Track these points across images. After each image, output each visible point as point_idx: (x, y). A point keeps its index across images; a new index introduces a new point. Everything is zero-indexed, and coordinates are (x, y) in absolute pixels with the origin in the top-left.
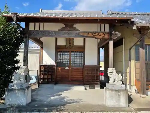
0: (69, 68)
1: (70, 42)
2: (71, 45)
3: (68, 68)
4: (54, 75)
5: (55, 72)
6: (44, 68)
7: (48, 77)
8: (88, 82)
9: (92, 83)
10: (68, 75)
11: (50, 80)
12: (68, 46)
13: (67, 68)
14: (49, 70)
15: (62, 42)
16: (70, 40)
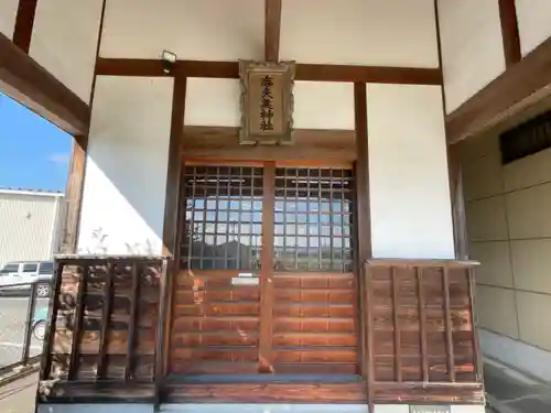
0: (263, 280)
1: (266, 103)
2: (278, 126)
3: (256, 281)
4: (152, 329)
5: (155, 305)
6: (85, 282)
7: (106, 343)
8: (401, 384)
9: (429, 390)
10: (256, 327)
11: (119, 371)
12: (256, 128)
13: (246, 279)
14: (120, 294)
15: (213, 105)
16: (267, 92)
